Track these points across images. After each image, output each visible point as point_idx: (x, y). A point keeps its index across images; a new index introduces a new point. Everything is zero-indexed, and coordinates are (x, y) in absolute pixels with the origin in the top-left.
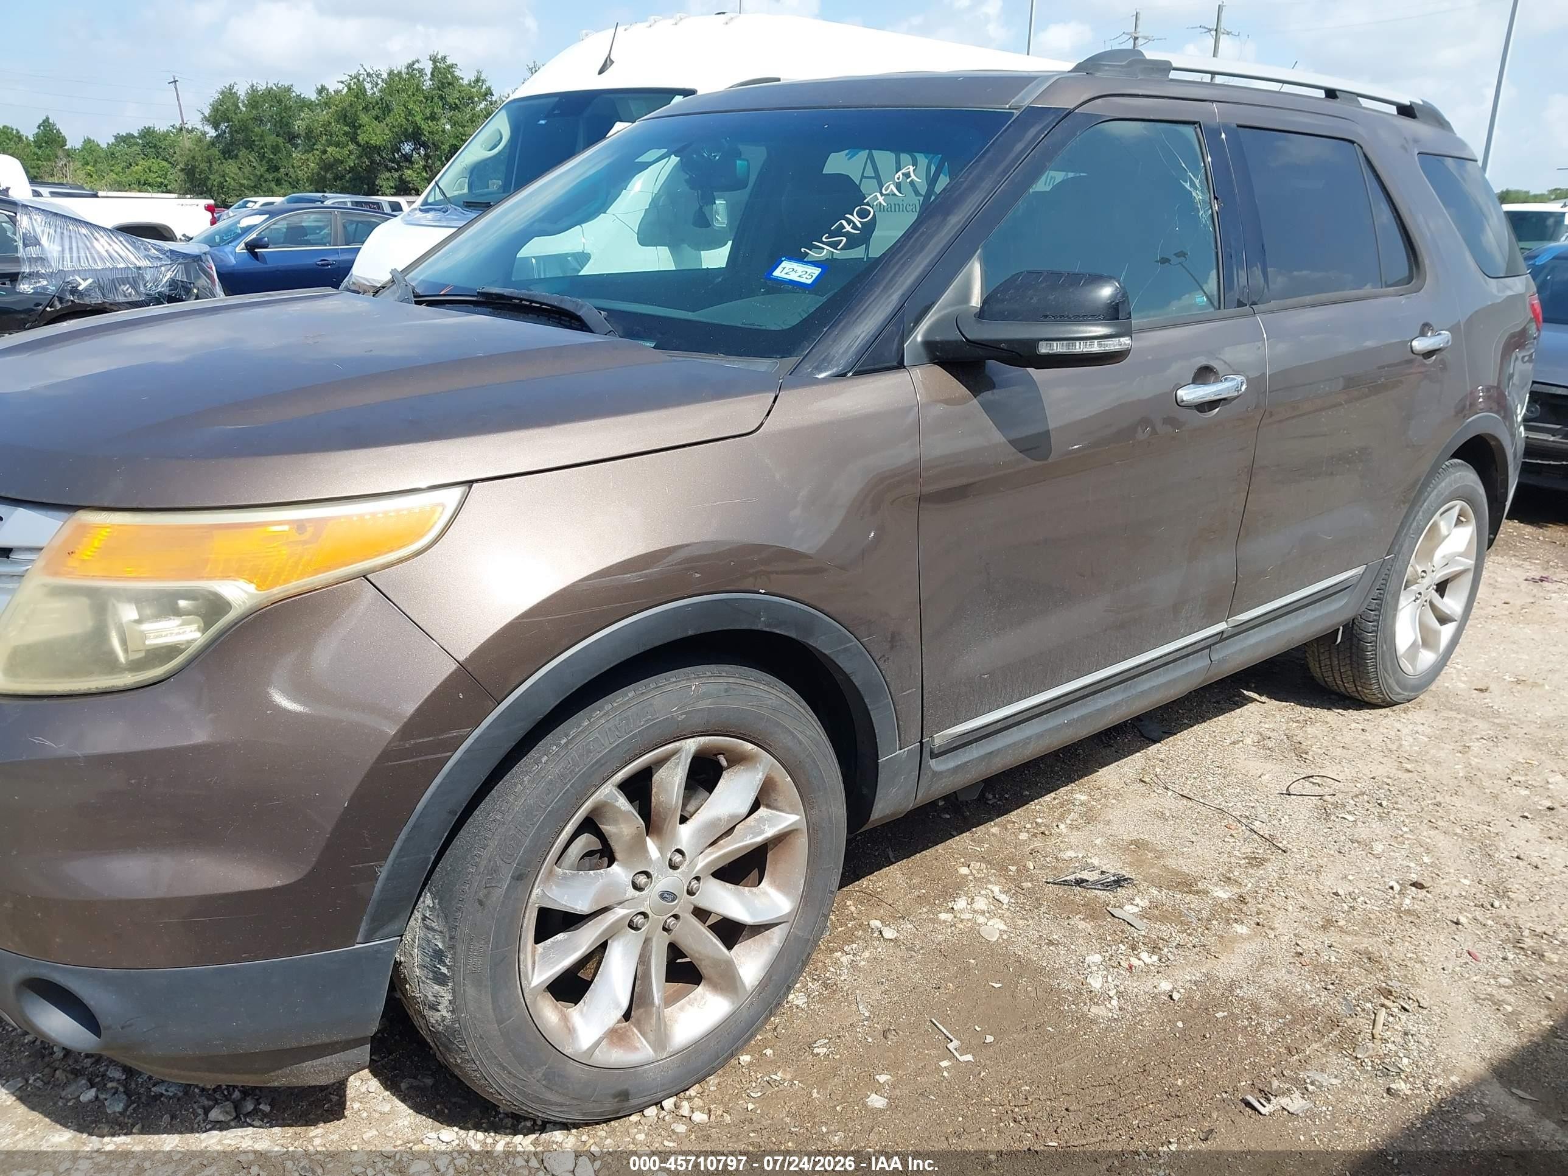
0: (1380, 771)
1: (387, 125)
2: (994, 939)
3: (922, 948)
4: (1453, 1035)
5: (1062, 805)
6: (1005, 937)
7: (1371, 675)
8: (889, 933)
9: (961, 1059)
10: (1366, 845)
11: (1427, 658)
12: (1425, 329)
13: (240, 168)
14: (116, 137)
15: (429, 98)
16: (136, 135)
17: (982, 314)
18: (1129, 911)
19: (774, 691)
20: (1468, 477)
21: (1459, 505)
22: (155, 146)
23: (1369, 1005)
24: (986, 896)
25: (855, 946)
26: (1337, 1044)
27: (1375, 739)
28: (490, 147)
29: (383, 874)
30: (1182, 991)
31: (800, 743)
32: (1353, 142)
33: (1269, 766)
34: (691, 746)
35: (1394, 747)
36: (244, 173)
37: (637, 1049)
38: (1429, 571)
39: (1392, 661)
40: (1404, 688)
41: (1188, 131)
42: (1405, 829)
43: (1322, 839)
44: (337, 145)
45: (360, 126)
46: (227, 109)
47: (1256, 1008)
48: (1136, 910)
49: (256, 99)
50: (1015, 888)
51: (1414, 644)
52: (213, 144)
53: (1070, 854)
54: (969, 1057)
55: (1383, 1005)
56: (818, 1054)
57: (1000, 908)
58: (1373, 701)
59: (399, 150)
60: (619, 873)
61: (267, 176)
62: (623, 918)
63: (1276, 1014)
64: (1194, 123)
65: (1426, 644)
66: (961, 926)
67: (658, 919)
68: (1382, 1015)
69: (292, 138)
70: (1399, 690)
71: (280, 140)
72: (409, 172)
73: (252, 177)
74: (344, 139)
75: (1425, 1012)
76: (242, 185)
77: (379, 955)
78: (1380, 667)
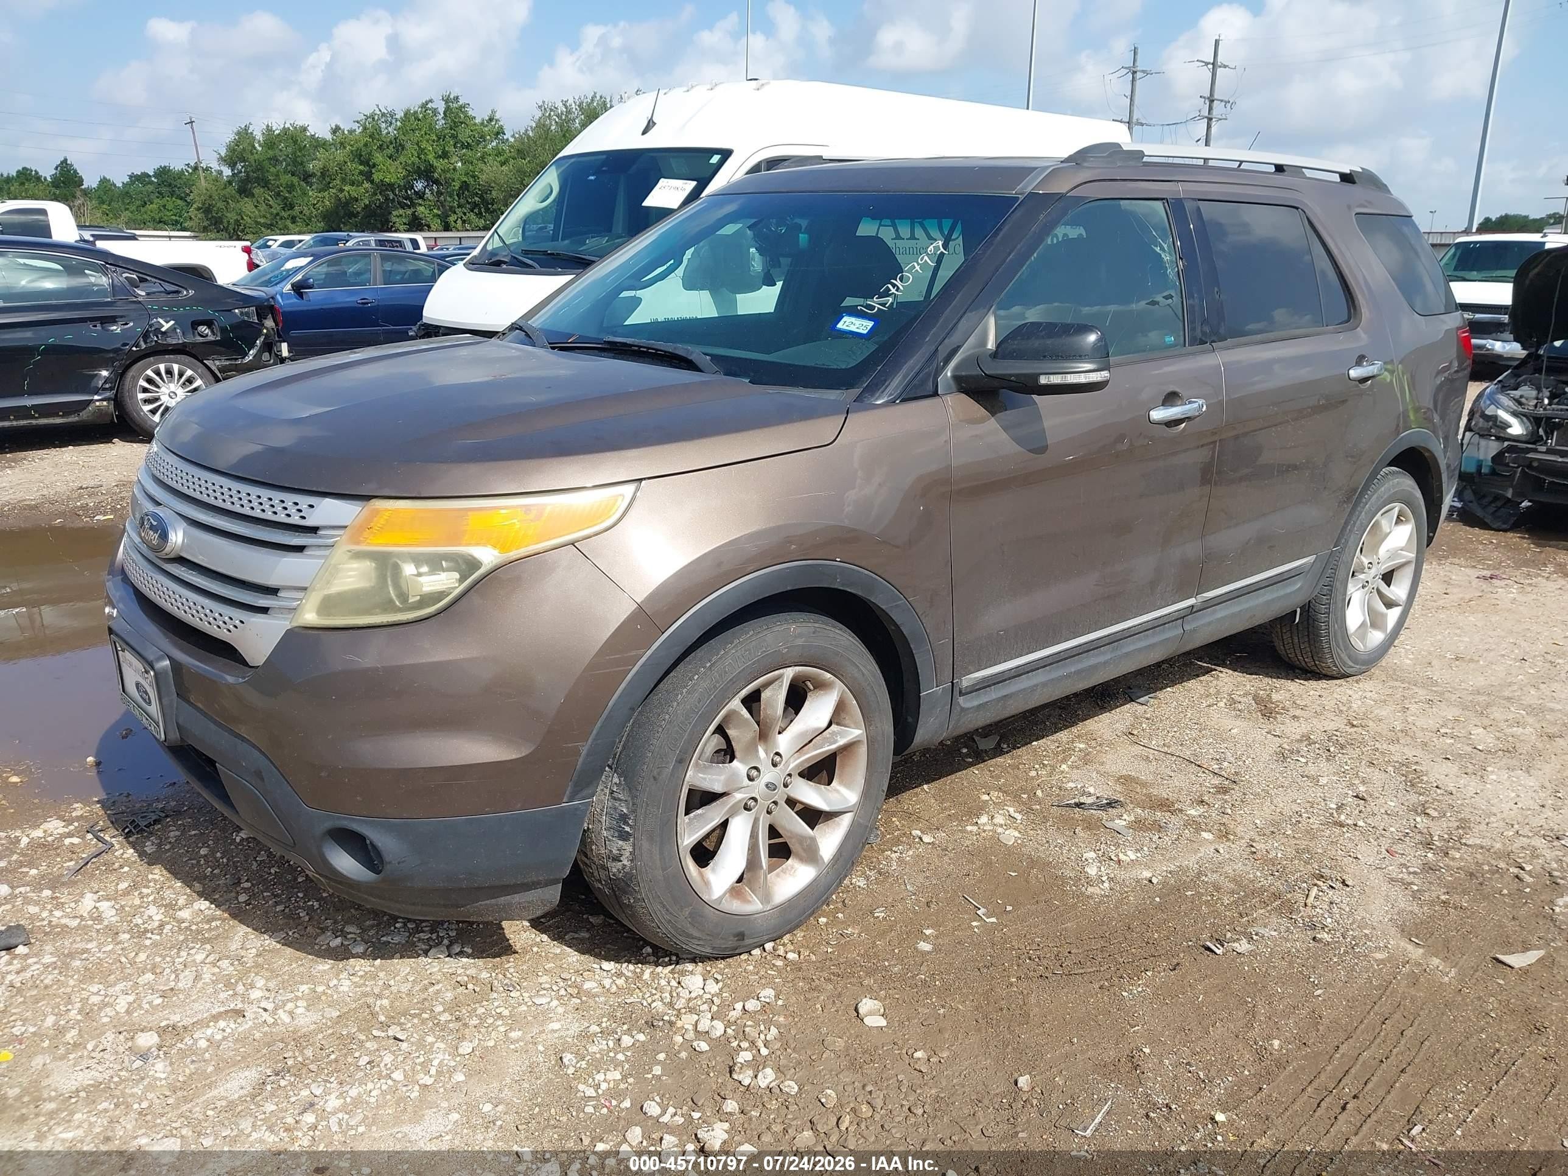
0: (1330, 726)
1: (401, 163)
2: (1011, 843)
3: (954, 849)
4: (1368, 904)
5: (1064, 751)
6: (1019, 842)
7: (1326, 651)
8: (927, 839)
9: (987, 920)
10: (1315, 780)
11: (1376, 637)
12: (1360, 361)
13: (256, 206)
14: (131, 177)
15: (441, 137)
16: (151, 174)
17: (995, 355)
18: (1119, 824)
19: (845, 635)
20: (1407, 483)
21: (1397, 507)
22: (170, 185)
23: (1305, 885)
24: (1004, 815)
25: (900, 847)
26: (1278, 911)
27: (1330, 704)
28: (541, 199)
29: (584, 752)
30: (1160, 878)
31: (863, 675)
32: (1297, 208)
33: (1238, 723)
34: (789, 673)
35: (1345, 709)
36: (260, 211)
37: (749, 902)
38: (1375, 562)
39: (1343, 638)
40: (1356, 662)
41: (1159, 204)
42: (1347, 767)
43: (1278, 775)
44: (352, 184)
45: (374, 166)
46: (244, 149)
47: (1218, 889)
48: (1124, 823)
49: (271, 140)
50: (1028, 811)
51: (1363, 624)
52: (230, 183)
53: (1071, 785)
54: (993, 920)
55: (1315, 885)
56: (878, 917)
57: (1015, 823)
58: (1329, 674)
59: (412, 188)
60: (739, 767)
61: (283, 214)
62: (740, 801)
63: (1233, 892)
64: (1162, 199)
65: (1374, 625)
66: (983, 834)
67: (764, 803)
68: (1314, 891)
69: (307, 177)
70: (1351, 664)
71: (295, 180)
72: (422, 209)
73: (268, 215)
74: (360, 178)
75: (1348, 889)
76: (257, 223)
77: (578, 812)
78: (1333, 644)
